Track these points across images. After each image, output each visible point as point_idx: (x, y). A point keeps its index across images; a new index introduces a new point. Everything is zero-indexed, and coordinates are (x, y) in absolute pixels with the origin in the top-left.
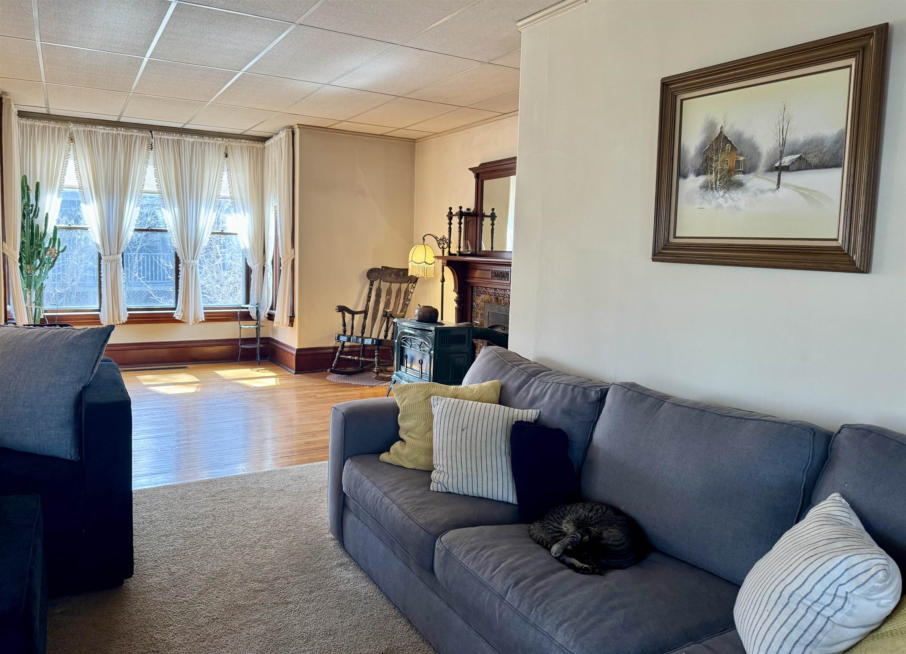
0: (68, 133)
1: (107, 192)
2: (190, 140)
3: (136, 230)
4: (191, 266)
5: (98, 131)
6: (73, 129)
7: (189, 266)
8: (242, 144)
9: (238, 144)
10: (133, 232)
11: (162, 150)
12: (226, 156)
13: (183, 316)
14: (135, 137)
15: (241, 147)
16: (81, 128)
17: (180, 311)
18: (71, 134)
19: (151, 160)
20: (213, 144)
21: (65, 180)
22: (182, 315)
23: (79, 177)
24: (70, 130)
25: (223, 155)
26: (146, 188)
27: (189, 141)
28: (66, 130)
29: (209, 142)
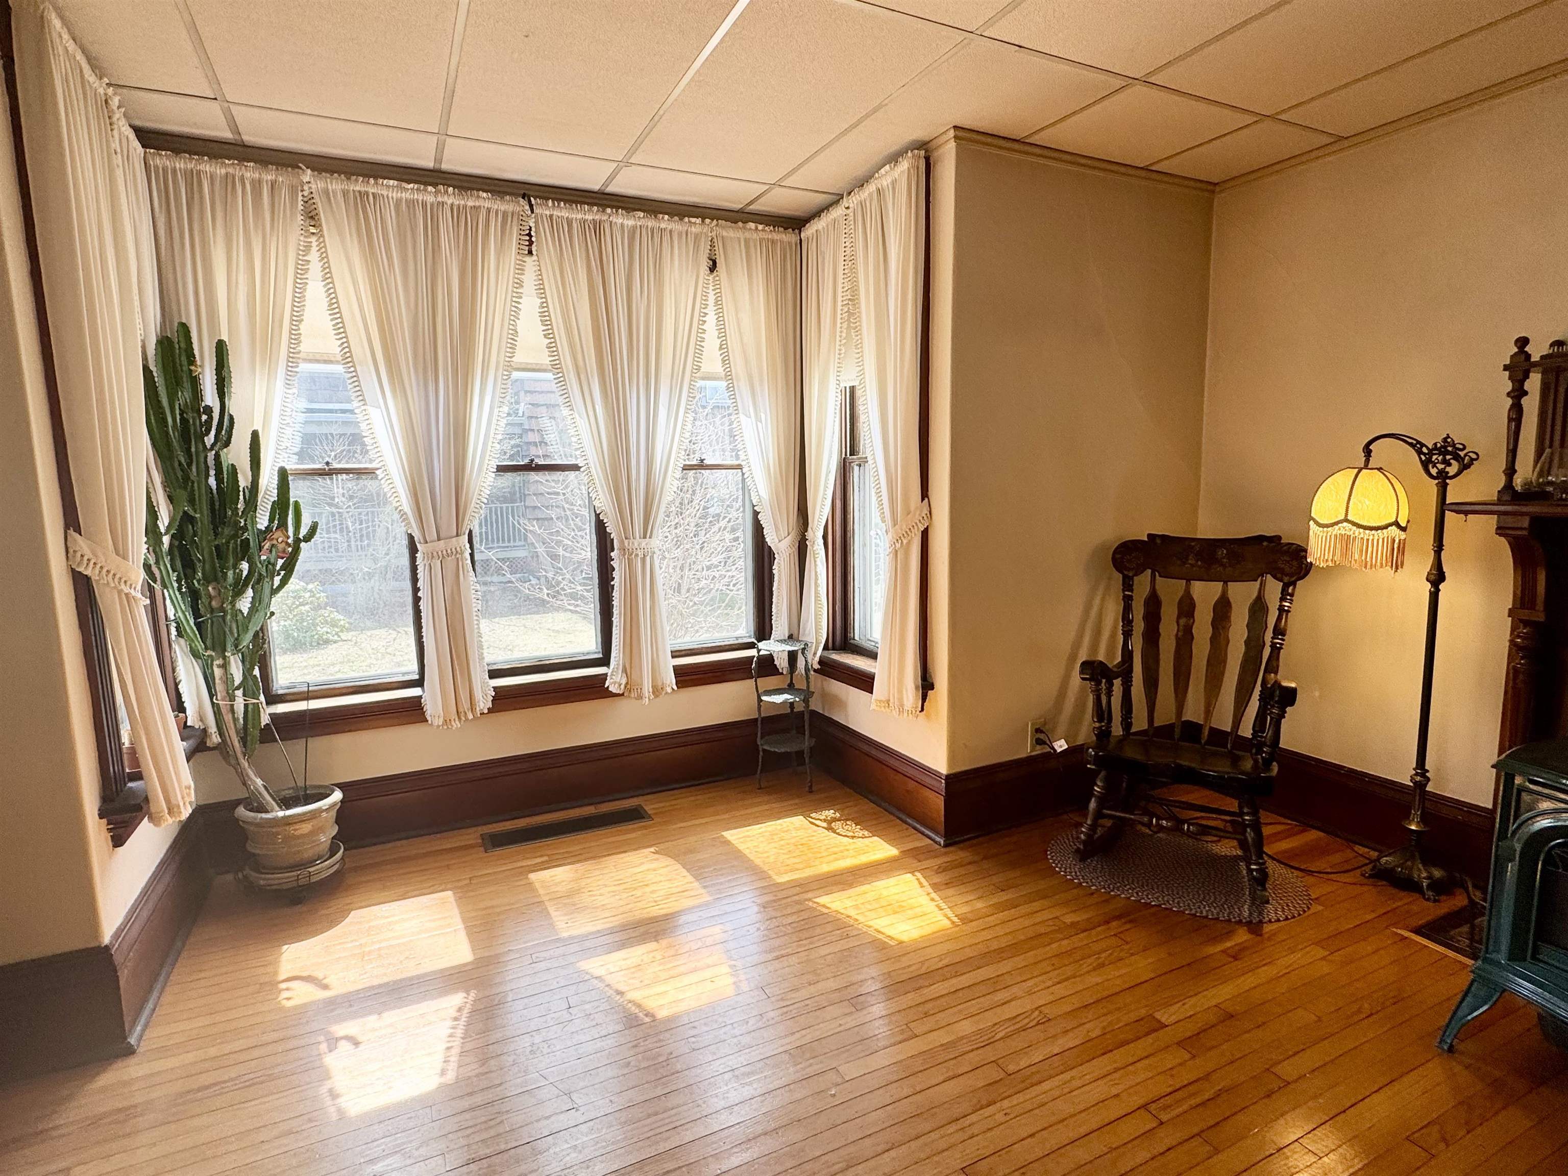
0: (300, 198)
1: (421, 370)
2: (626, 222)
3: (502, 469)
4: (641, 555)
5: (385, 193)
6: (314, 186)
7: (637, 555)
8: (748, 235)
9: (740, 234)
10: (493, 475)
11: (555, 250)
12: (713, 268)
13: (627, 683)
14: (483, 212)
15: (747, 241)
16: (336, 185)
17: (620, 671)
18: (308, 201)
19: (529, 278)
20: (680, 234)
21: (302, 338)
22: (624, 681)
23: (340, 328)
24: (306, 188)
25: (705, 264)
26: (520, 357)
27: (622, 225)
28: (293, 190)
29: (670, 227)
